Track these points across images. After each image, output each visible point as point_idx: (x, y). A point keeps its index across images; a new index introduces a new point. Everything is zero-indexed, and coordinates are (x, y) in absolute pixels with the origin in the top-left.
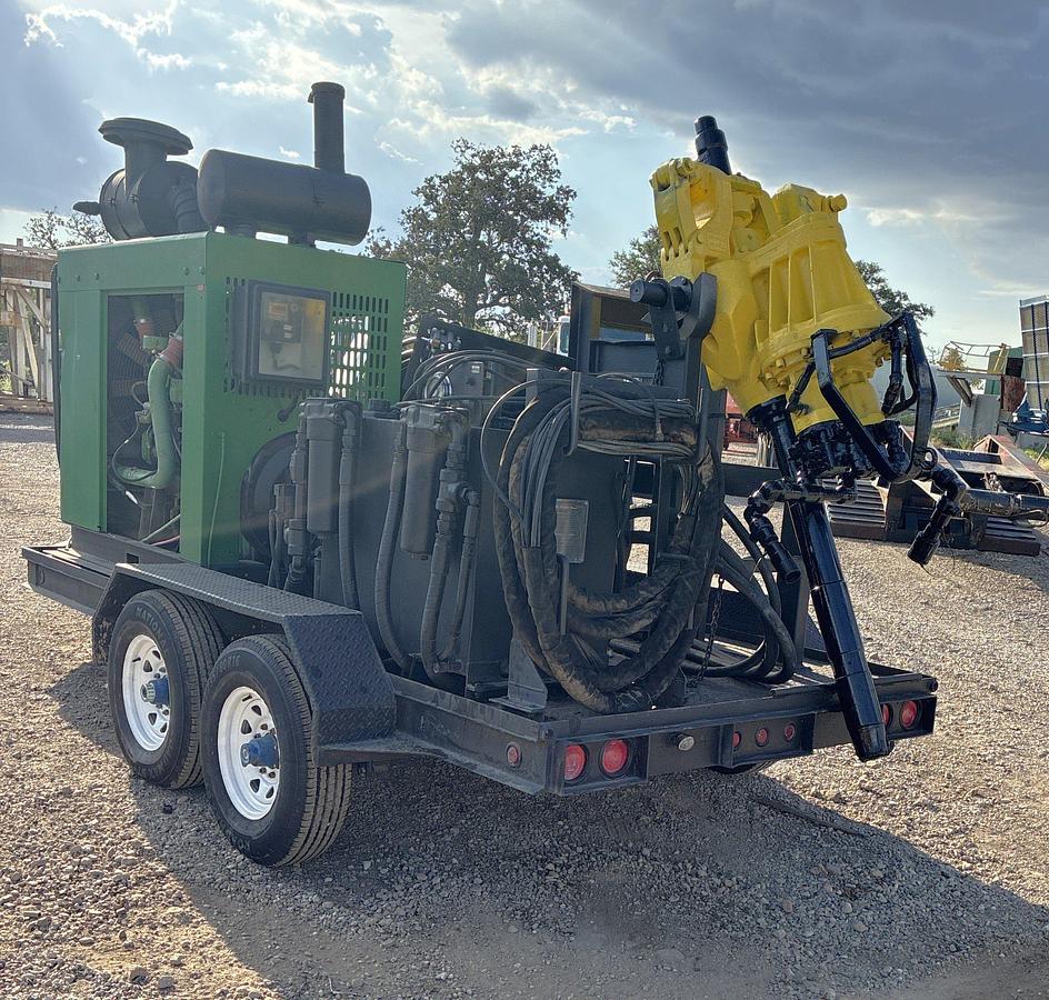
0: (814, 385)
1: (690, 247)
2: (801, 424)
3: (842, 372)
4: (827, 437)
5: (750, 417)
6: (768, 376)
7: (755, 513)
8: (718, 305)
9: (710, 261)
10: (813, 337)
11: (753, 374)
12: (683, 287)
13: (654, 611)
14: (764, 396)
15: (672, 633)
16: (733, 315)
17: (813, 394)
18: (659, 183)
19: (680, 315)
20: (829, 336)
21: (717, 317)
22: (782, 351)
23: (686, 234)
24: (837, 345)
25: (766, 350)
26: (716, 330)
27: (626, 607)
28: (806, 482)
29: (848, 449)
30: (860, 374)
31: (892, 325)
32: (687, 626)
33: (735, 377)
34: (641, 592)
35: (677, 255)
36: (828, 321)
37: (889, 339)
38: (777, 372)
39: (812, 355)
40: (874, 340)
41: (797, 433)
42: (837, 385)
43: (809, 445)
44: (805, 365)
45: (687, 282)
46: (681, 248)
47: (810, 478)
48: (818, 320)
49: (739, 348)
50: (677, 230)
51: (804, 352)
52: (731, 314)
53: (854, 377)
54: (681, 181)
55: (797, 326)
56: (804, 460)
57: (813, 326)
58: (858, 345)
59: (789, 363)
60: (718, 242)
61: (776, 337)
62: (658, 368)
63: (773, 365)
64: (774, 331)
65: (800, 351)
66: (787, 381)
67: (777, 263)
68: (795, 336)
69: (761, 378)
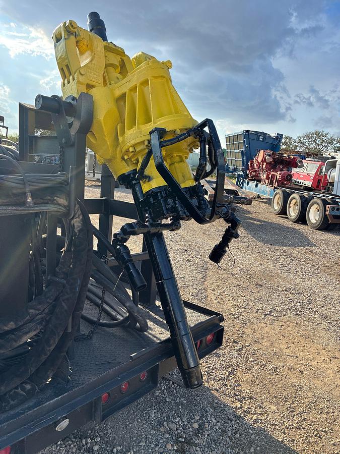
0: (152, 163)
1: (75, 77)
2: (146, 187)
3: (170, 155)
4: (162, 196)
5: (119, 181)
6: (126, 157)
7: (118, 243)
8: (94, 114)
9: (90, 87)
10: (151, 133)
11: (119, 156)
12: (72, 102)
13: (40, 323)
14: (126, 169)
15: (52, 342)
16: (104, 119)
17: (151, 169)
18: (56, 37)
19: (70, 119)
20: (161, 132)
21: (94, 121)
22: (133, 142)
23: (73, 69)
24: (166, 138)
25: (124, 141)
26: (94, 128)
27: (14, 327)
28: (151, 221)
29: (175, 204)
30: (181, 157)
31: (199, 127)
32: (66, 329)
33: (108, 158)
34: (31, 311)
35: (69, 83)
36: (160, 123)
37: (198, 135)
38: (131, 155)
39: (151, 146)
40: (189, 136)
41: (144, 193)
42: (166, 164)
43: (151, 199)
44: (147, 151)
45: (74, 99)
46: (71, 78)
47: (154, 219)
48: (154, 123)
49: (109, 141)
50: (67, 66)
51: (146, 143)
52: (102, 119)
53: (177, 159)
54: (69, 36)
55: (141, 126)
56: (149, 208)
57: (151, 126)
58: (178, 139)
59: (137, 150)
60: (95, 76)
61: (129, 133)
62: (60, 152)
63: (128, 151)
64: (129, 129)
65: (143, 142)
66: (137, 161)
67: (131, 90)
68: (141, 132)
69: (123, 158)
